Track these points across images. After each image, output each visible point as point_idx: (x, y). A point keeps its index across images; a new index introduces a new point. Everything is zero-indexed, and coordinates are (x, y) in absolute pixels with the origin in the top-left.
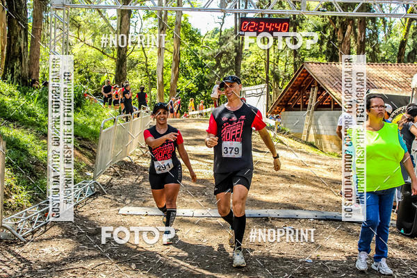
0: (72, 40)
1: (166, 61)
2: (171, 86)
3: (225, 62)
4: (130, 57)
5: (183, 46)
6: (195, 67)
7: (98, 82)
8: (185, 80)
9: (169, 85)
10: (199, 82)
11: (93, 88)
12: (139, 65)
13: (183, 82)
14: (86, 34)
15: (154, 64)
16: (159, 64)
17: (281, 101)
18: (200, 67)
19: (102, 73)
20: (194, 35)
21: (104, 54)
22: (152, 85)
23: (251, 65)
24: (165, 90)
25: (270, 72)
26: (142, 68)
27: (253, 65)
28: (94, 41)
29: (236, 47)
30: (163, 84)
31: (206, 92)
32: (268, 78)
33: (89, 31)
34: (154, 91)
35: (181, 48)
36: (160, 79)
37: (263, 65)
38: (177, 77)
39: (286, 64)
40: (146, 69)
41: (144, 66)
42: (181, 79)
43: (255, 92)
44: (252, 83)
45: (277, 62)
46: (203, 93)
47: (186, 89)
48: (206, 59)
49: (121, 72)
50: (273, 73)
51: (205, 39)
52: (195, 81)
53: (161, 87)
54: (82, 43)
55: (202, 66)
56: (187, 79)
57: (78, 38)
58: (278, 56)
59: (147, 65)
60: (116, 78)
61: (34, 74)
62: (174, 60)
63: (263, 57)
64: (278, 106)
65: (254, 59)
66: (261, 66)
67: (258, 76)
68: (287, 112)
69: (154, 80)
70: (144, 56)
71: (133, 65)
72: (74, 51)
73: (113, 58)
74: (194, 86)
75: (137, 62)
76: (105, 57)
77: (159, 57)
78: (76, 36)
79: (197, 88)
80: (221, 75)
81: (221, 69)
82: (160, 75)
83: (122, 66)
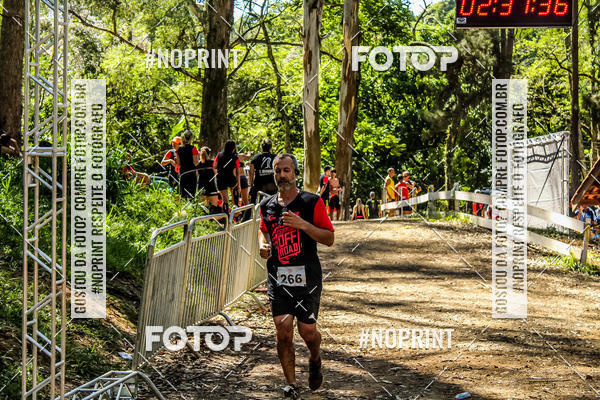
0: (102, 38)
1: (327, 80)
2: (340, 142)
3: (469, 79)
4: (239, 74)
5: (366, 44)
6: (398, 93)
7: (163, 136)
9: (334, 140)
10: (409, 130)
11: (152, 152)
12: (262, 95)
13: (368, 132)
14: (133, 23)
15: (296, 90)
16: (307, 90)
18: (408, 93)
19: (171, 113)
20: (393, 17)
22: (294, 141)
23: (537, 85)
24: (324, 153)
25: (580, 101)
26: (268, 100)
27: (541, 83)
28: (152, 38)
29: (495, 42)
30: (317, 140)
31: (425, 155)
32: (575, 112)
33: (140, 16)
34: (300, 155)
36: (311, 127)
37: (565, 85)
38: (354, 119)
40: (277, 102)
41: (271, 94)
42: (365, 124)
43: (539, 151)
44: (538, 129)
46: (419, 157)
47: (376, 148)
49: (215, 111)
50: (587, 102)
51: (421, 26)
52: (397, 129)
53: (314, 146)
54: (123, 46)
55: (413, 91)
56: (380, 124)
57: (115, 33)
59: (281, 94)
60: (202, 127)
61: (10, 121)
62: (345, 78)
63: (566, 64)
65: (544, 70)
66: (561, 86)
67: (554, 111)
69: (299, 128)
70: (271, 70)
71: (247, 92)
72: (105, 65)
73: (197, 78)
74: (396, 140)
75: (257, 86)
76: (180, 78)
77: (307, 75)
78: (111, 27)
79: (404, 145)
80: (460, 112)
81: (461, 96)
82: (310, 117)
83: (216, 98)
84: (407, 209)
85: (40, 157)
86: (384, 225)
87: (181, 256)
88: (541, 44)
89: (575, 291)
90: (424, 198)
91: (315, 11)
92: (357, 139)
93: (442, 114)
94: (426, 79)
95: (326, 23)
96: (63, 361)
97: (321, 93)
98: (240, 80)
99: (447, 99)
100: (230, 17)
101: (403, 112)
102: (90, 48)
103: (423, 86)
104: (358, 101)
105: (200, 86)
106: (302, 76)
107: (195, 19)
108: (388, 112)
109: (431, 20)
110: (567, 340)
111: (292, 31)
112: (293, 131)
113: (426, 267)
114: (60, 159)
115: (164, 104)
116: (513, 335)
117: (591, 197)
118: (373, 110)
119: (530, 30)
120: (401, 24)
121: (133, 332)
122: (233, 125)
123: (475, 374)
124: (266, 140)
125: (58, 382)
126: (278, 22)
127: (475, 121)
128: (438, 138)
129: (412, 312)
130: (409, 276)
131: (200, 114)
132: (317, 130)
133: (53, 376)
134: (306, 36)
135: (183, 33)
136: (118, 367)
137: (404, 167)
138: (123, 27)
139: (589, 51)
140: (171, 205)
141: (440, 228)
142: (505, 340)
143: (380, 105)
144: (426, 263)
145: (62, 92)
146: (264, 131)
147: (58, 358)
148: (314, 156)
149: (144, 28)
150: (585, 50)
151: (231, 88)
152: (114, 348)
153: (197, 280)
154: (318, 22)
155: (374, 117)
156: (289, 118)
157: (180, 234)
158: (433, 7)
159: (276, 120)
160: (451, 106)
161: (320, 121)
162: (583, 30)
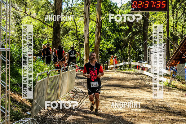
0: (21, 14)
1: (92, 27)
2: (95, 47)
3: (135, 27)
4: (64, 25)
5: (104, 16)
6: (113, 31)
7: (40, 45)
8: (105, 42)
9: (94, 46)
10: (117, 43)
11: (37, 50)
12: (71, 32)
13: (104, 43)
14: (31, 10)
15: (82, 30)
16: (85, 30)
17: (176, 56)
18: (117, 32)
19: (43, 38)
20: (112, 8)
21: (45, 24)
22: (81, 46)
24: (91, 50)
25: (169, 34)
26: (73, 34)
28: (37, 14)
29: (143, 16)
30: (88, 46)
31: (122, 51)
32: (168, 37)
33: (33, 7)
34: (83, 51)
35: (102, 18)
36: (87, 42)
37: (165, 29)
38: (100, 40)
39: (183, 27)
40: (76, 35)
41: (74, 32)
42: (103, 41)
45: (176, 26)
46: (120, 51)
47: (107, 48)
48: (121, 25)
49: (57, 37)
50: (172, 34)
51: (120, 11)
52: (113, 43)
53: (87, 48)
54: (28, 17)
55: (118, 31)
56: (108, 41)
57: (26, 13)
58: (177, 22)
59: (77, 32)
60: (53, 42)
62: (97, 27)
63: (165, 23)
64: (174, 59)
68: (181, 64)
69: (83, 42)
70: (74, 24)
71: (66, 31)
72: (22, 22)
73: (51, 27)
74: (113, 46)
75: (70, 29)
76: (46, 26)
77: (85, 26)
78: (24, 11)
79: (115, 48)
80: (133, 37)
81: (133, 32)
82: (86, 39)
83: (57, 33)
84: (116, 67)
85: (2, 51)
86: (109, 72)
87: (46, 82)
88: (157, 16)
89: (168, 93)
90: (121, 64)
91: (88, 6)
92: (101, 46)
93: (127, 38)
94: (122, 27)
95: (91, 10)
96: (9, 115)
97: (90, 32)
98: (64, 27)
99: (128, 33)
100: (61, 8)
101: (115, 37)
102: (18, 17)
103: (121, 29)
104: (101, 34)
105: (52, 29)
106: (84, 26)
107: (50, 9)
108: (110, 37)
109: (123, 9)
110: (165, 108)
111: (81, 12)
112: (81, 43)
113: (122, 85)
114: (8, 52)
115: (41, 35)
116: (149, 106)
117: (173, 64)
118: (106, 37)
119: (154, 12)
120: (114, 10)
121: (31, 106)
122: (62, 41)
123: (137, 119)
124: (73, 46)
125: (7, 121)
126: (76, 9)
127: (137, 40)
128: (126, 45)
129: (118, 99)
130: (117, 88)
131: (52, 38)
132: (88, 43)
133: (6, 120)
134: (85, 14)
135: (47, 13)
136: (26, 117)
137: (115, 54)
138: (28, 11)
139: (172, 18)
140: (43, 66)
141: (126, 73)
142: (147, 108)
143: (108, 35)
144: (122, 84)
145: (9, 31)
146: (72, 43)
147: (8, 114)
148: (87, 51)
149: (35, 11)
150: (171, 18)
151: (61, 30)
152: (25, 111)
153: (51, 90)
154: (89, 10)
155: (106, 39)
156: (79, 39)
157: (45, 75)
158: (124, 5)
159: (76, 40)
160: (130, 35)
161: (89, 40)
162: (170, 12)
